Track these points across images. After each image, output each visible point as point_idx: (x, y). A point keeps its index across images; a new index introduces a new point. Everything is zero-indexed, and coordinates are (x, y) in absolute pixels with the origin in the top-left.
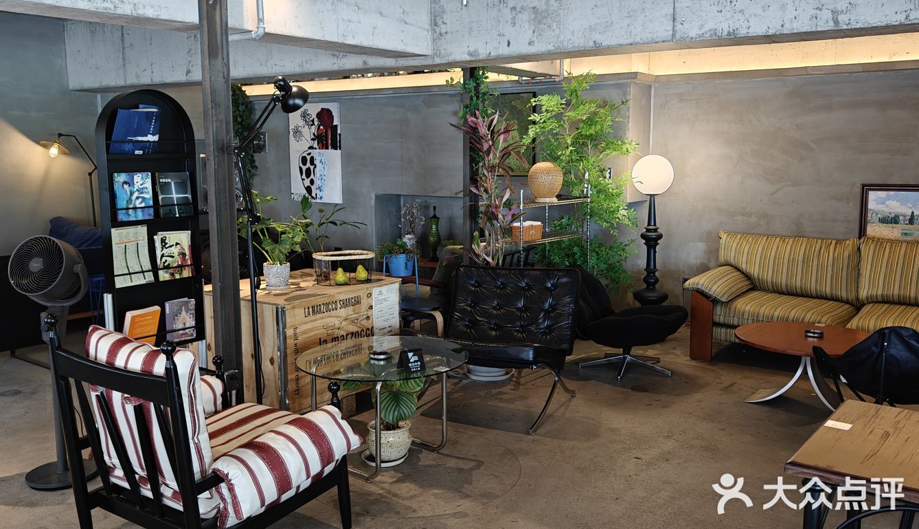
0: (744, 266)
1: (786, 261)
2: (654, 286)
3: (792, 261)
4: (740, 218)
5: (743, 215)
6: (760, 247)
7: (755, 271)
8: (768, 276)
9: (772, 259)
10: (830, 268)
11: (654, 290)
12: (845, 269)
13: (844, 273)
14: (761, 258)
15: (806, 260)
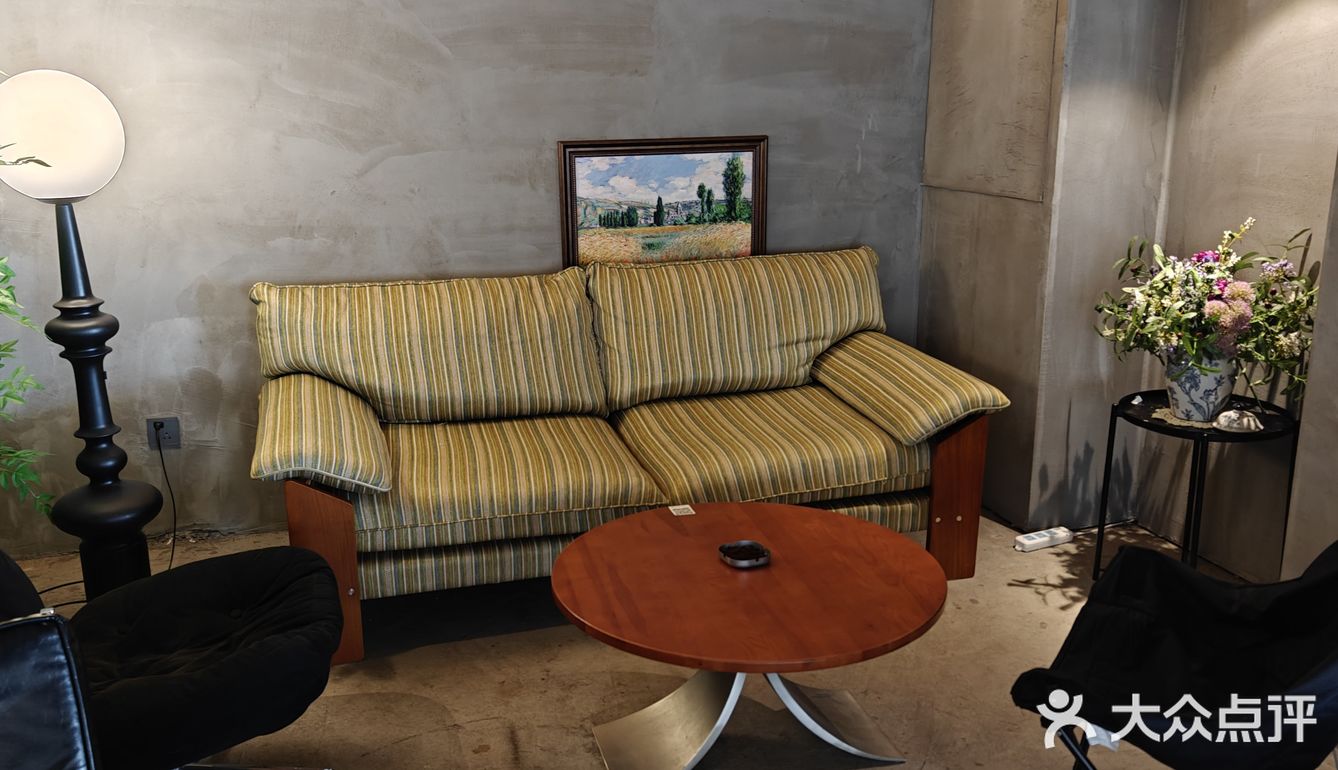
0: (350, 371)
1: (452, 343)
2: (116, 479)
3: (463, 341)
4: (283, 243)
5: (292, 234)
6: (377, 315)
7: (382, 379)
8: (419, 386)
9: (417, 342)
10: (548, 344)
11: (117, 489)
12: (577, 341)
13: (578, 349)
14: (389, 345)
15: (495, 334)
